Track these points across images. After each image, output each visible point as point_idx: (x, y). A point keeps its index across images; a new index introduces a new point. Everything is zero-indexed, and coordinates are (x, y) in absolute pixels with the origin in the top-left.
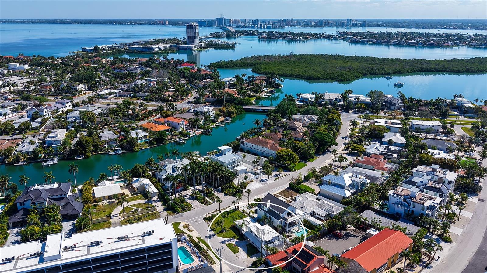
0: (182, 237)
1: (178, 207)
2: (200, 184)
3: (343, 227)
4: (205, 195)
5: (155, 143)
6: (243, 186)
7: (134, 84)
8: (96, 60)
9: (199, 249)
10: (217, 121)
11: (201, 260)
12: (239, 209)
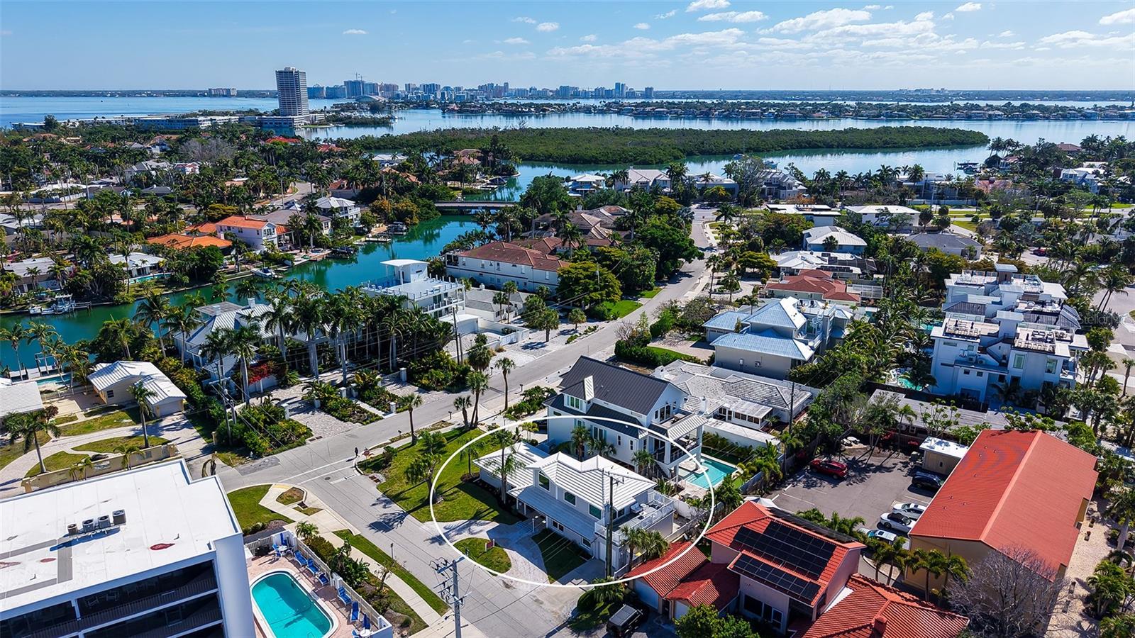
0: (276, 537)
1: (258, 438)
2: (333, 366)
3: (833, 446)
4: (355, 393)
5: (186, 279)
6: (479, 359)
7: (136, 169)
8: (44, 139)
9: (349, 575)
10: (369, 231)
11: (361, 618)
12: (477, 423)
